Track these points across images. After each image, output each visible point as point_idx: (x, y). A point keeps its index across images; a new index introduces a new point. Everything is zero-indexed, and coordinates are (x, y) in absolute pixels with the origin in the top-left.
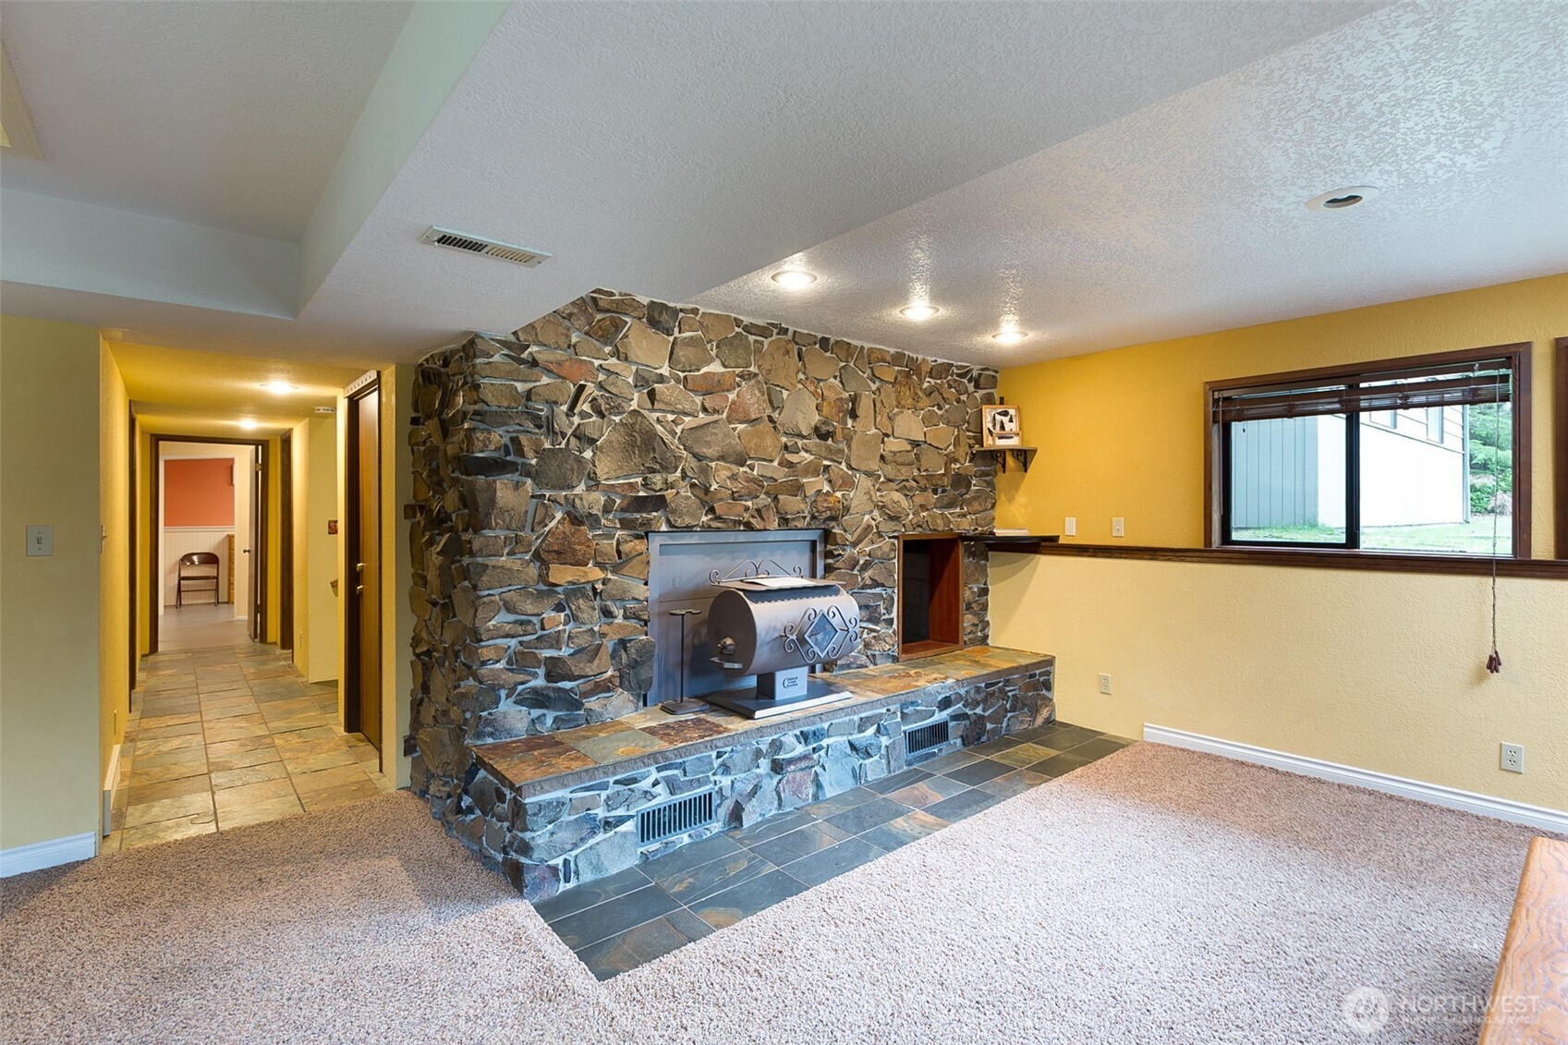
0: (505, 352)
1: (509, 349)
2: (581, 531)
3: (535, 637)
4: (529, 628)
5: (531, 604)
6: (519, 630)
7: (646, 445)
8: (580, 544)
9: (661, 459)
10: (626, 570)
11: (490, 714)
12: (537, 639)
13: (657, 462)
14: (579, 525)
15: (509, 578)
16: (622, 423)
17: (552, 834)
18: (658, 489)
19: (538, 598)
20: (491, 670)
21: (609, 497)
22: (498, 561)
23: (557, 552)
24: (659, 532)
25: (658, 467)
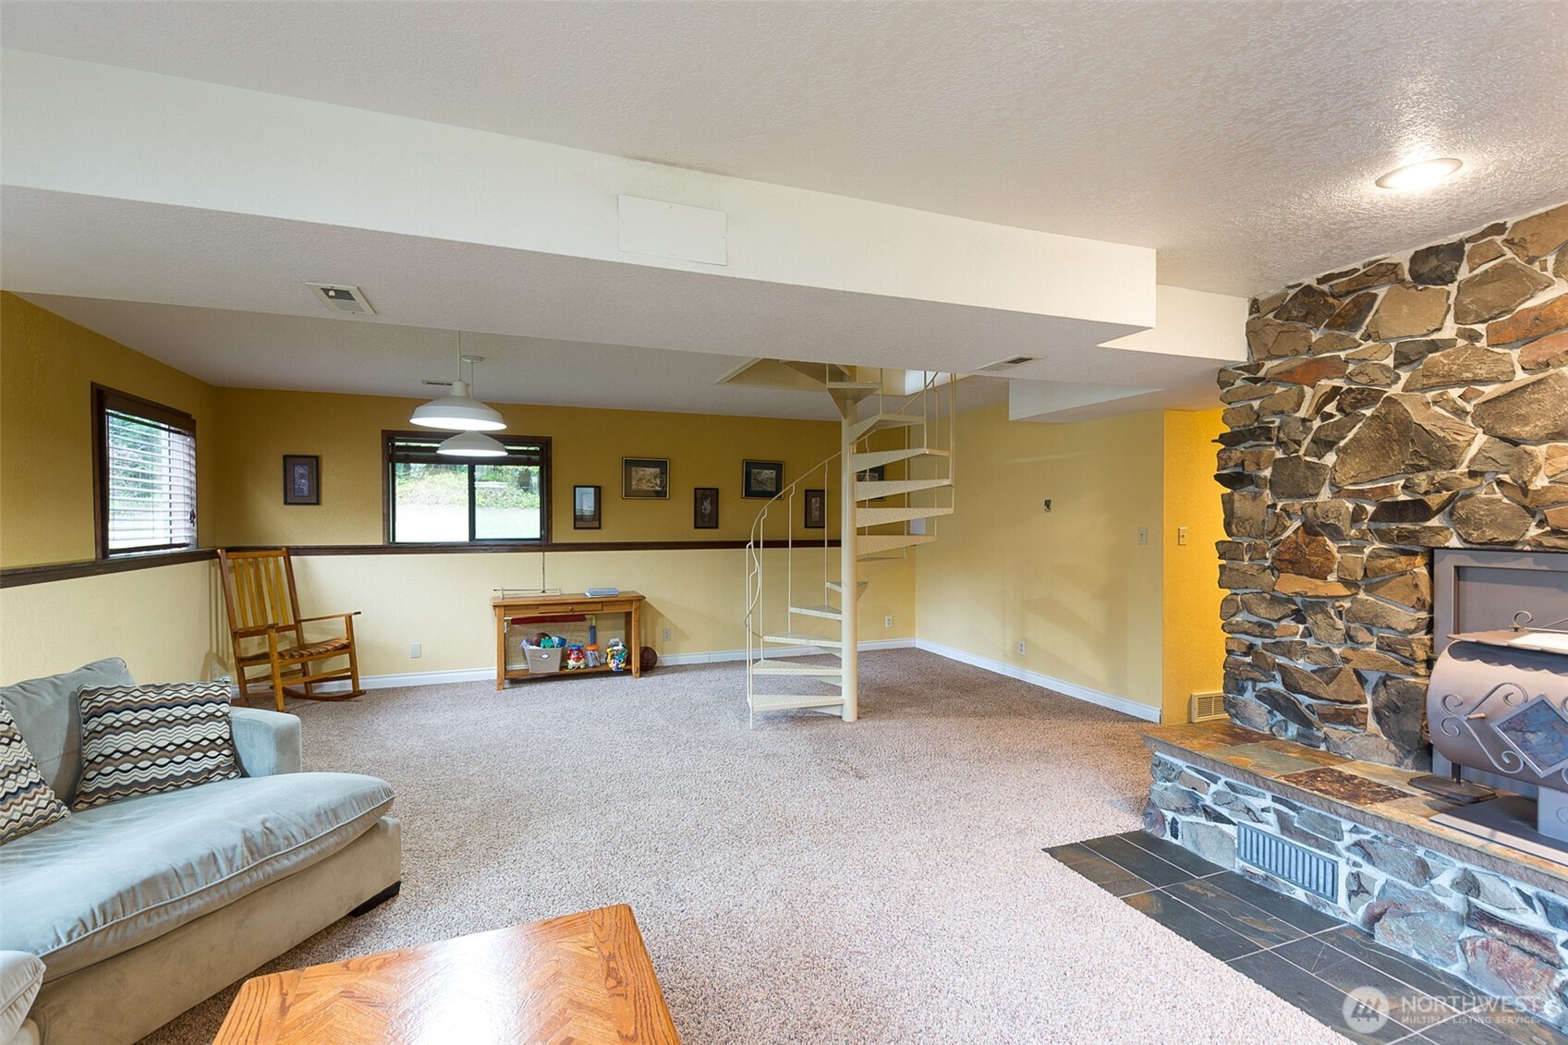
0: (1247, 375)
1: (1248, 371)
2: (1318, 541)
3: (1273, 641)
4: (1267, 632)
5: (1265, 608)
6: (1257, 630)
7: (1404, 437)
8: (1316, 555)
9: (1427, 453)
10: (1382, 591)
11: (1233, 698)
12: (1275, 643)
13: (1422, 457)
14: (1314, 535)
15: (1245, 581)
16: (1373, 417)
17: (1166, 789)
18: (1422, 491)
19: (1270, 603)
20: (1236, 660)
21: (1357, 504)
22: (1238, 564)
23: (1291, 562)
24: (1447, 548)
25: (1425, 463)
